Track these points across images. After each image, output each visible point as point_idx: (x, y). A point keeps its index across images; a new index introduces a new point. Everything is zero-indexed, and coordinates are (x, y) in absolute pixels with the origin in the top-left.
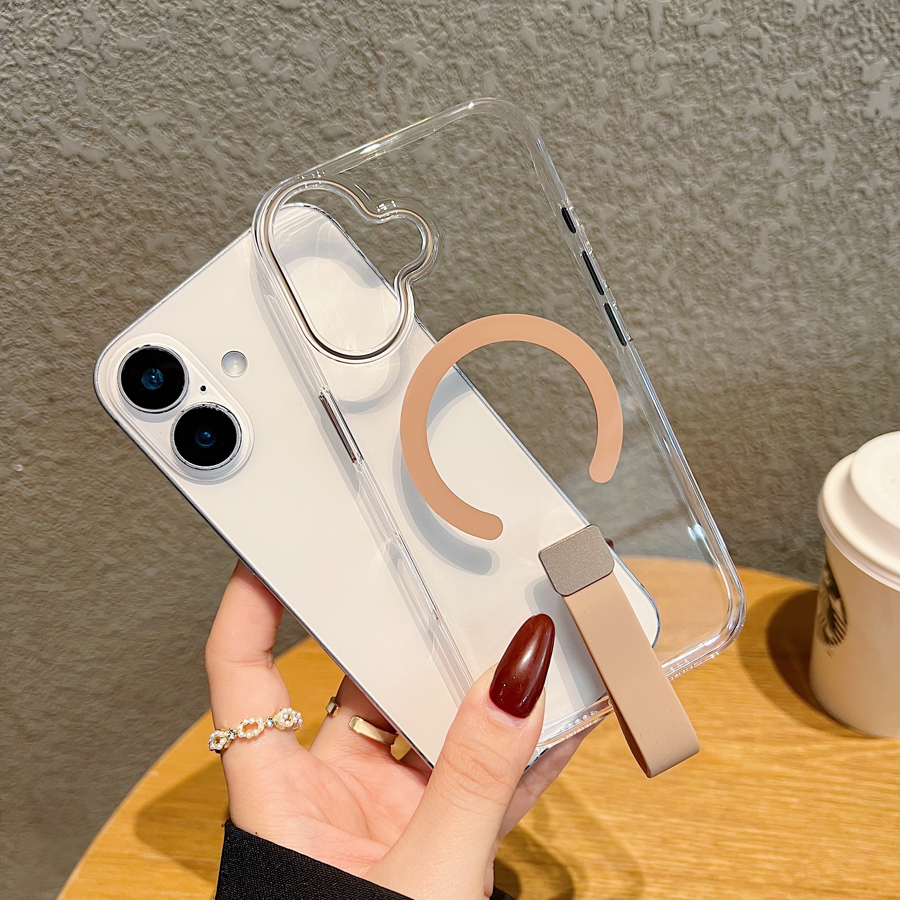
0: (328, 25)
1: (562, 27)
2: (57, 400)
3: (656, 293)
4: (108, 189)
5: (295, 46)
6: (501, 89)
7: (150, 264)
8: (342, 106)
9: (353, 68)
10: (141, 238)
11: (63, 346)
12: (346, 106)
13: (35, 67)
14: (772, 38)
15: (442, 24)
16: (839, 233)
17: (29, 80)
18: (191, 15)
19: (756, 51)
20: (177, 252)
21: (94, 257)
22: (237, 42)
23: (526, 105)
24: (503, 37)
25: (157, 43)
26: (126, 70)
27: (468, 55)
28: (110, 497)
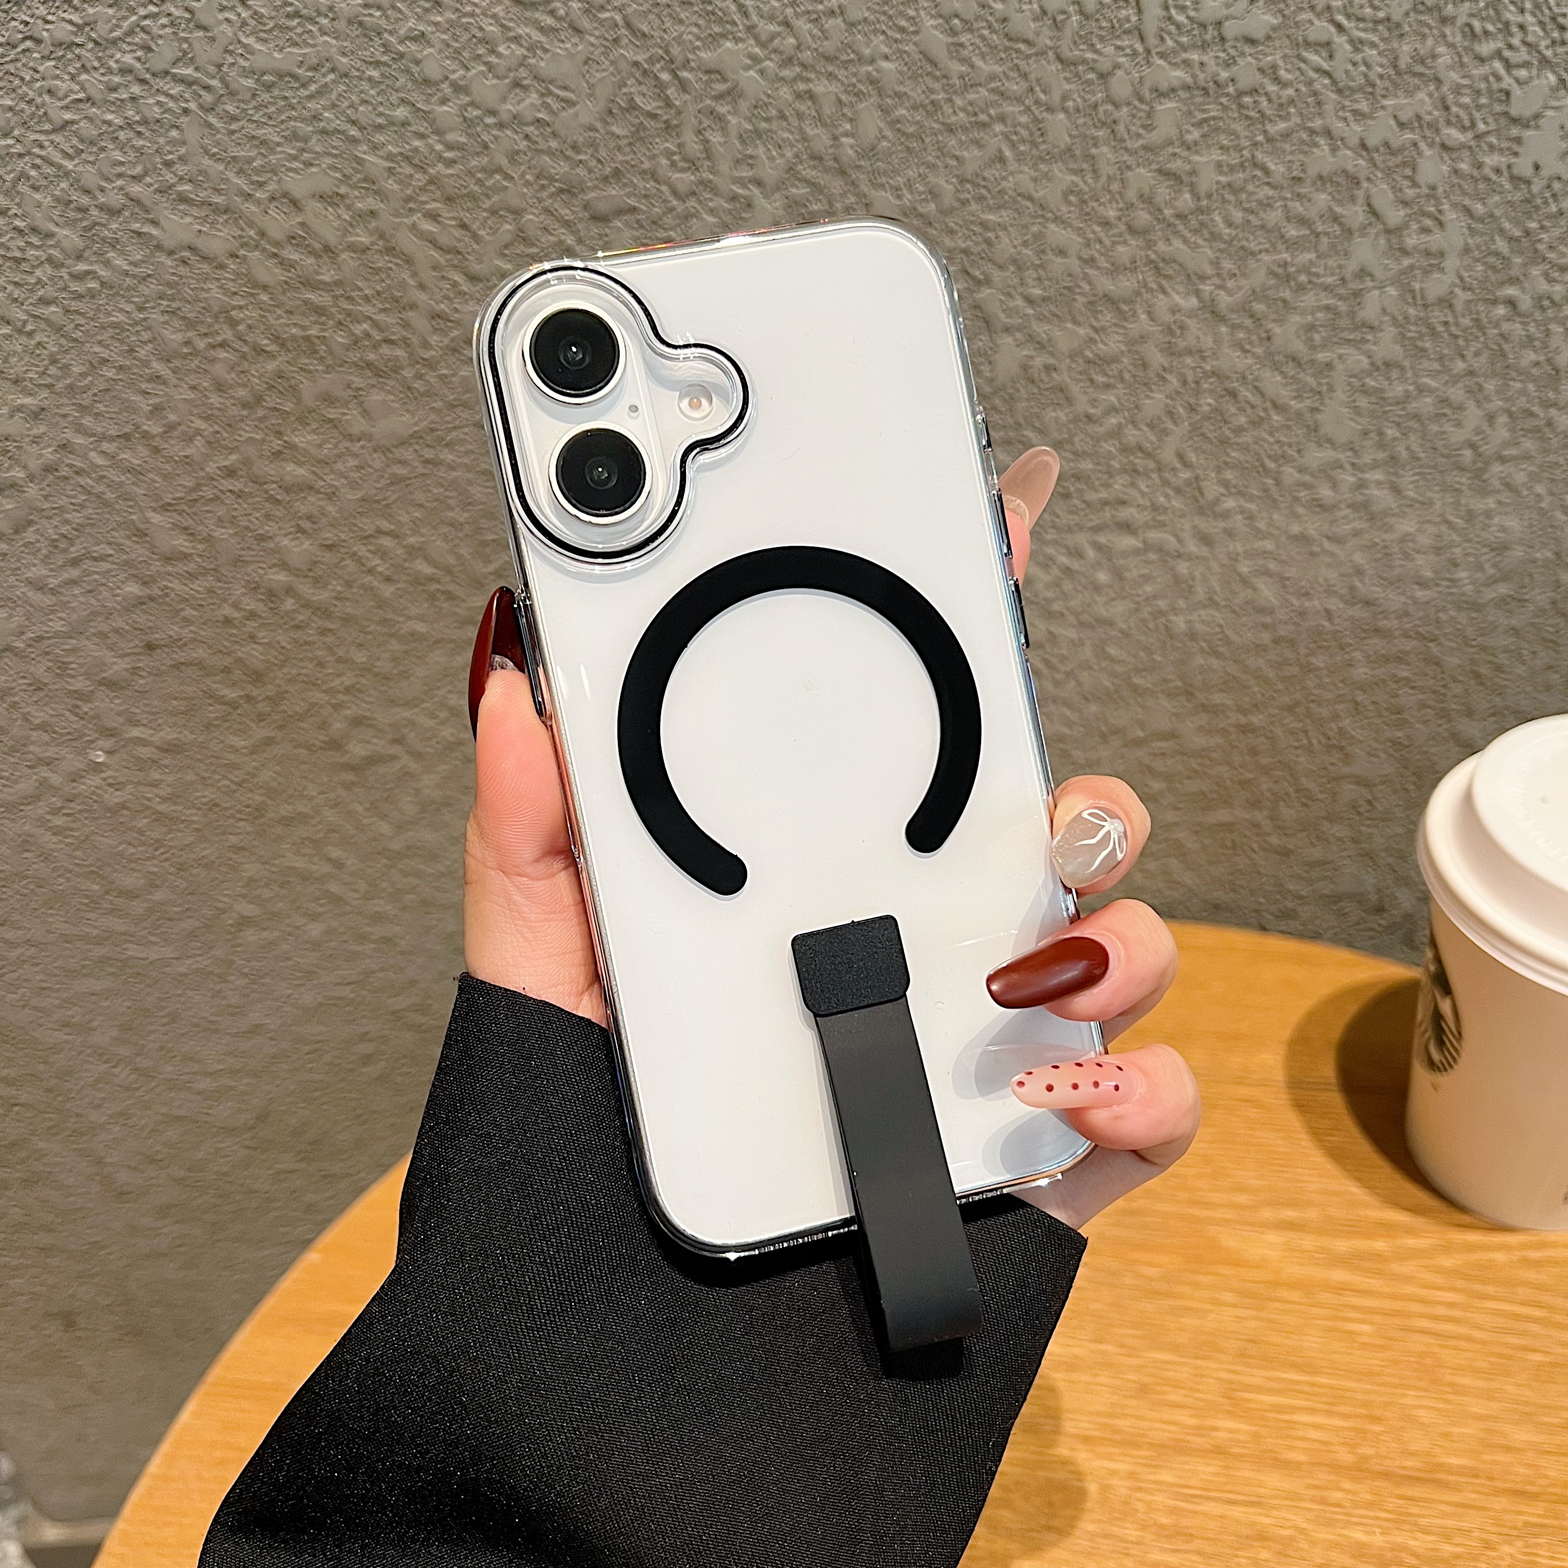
0: (596, 28)
1: (990, 27)
3: (1154, 476)
4: (238, 301)
5: (542, 64)
6: (888, 133)
7: (308, 425)
8: (622, 162)
9: (638, 100)
10: (293, 382)
11: (167, 559)
12: (627, 162)
13: (118, 103)
14: (1351, 41)
15: (787, 24)
16: (1471, 373)
17: (109, 123)
18: (371, 15)
19: (1325, 66)
20: (351, 404)
21: (216, 412)
22: (447, 58)
23: (930, 158)
24: (890, 46)
25: (315, 61)
26: (266, 107)
27: (831, 76)
28: (248, 806)
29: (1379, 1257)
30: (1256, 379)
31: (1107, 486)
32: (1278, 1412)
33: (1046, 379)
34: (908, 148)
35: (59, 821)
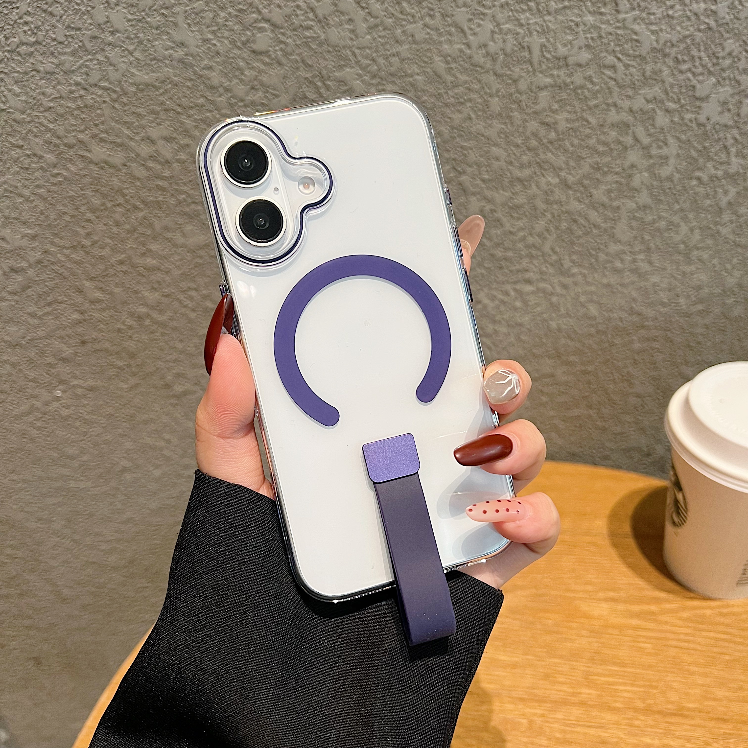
0: (288, 63)
1: (464, 61)
2: (88, 342)
3: (541, 258)
4: (126, 186)
5: (265, 79)
7: (157, 241)
9: (307, 94)
10: (151, 221)
11: (92, 302)
13: (74, 99)
14: (624, 65)
15: (373, 60)
17: (70, 108)
18: (188, 59)
19: (613, 76)
20: (177, 231)
21: (115, 235)
22: (222, 77)
24: (420, 69)
25: (163, 79)
26: (140, 99)
27: (394, 83)
28: (127, 416)
29: (652, 613)
30: (585, 214)
31: (519, 263)
32: (609, 685)
33: (491, 216)
35: (39, 424)
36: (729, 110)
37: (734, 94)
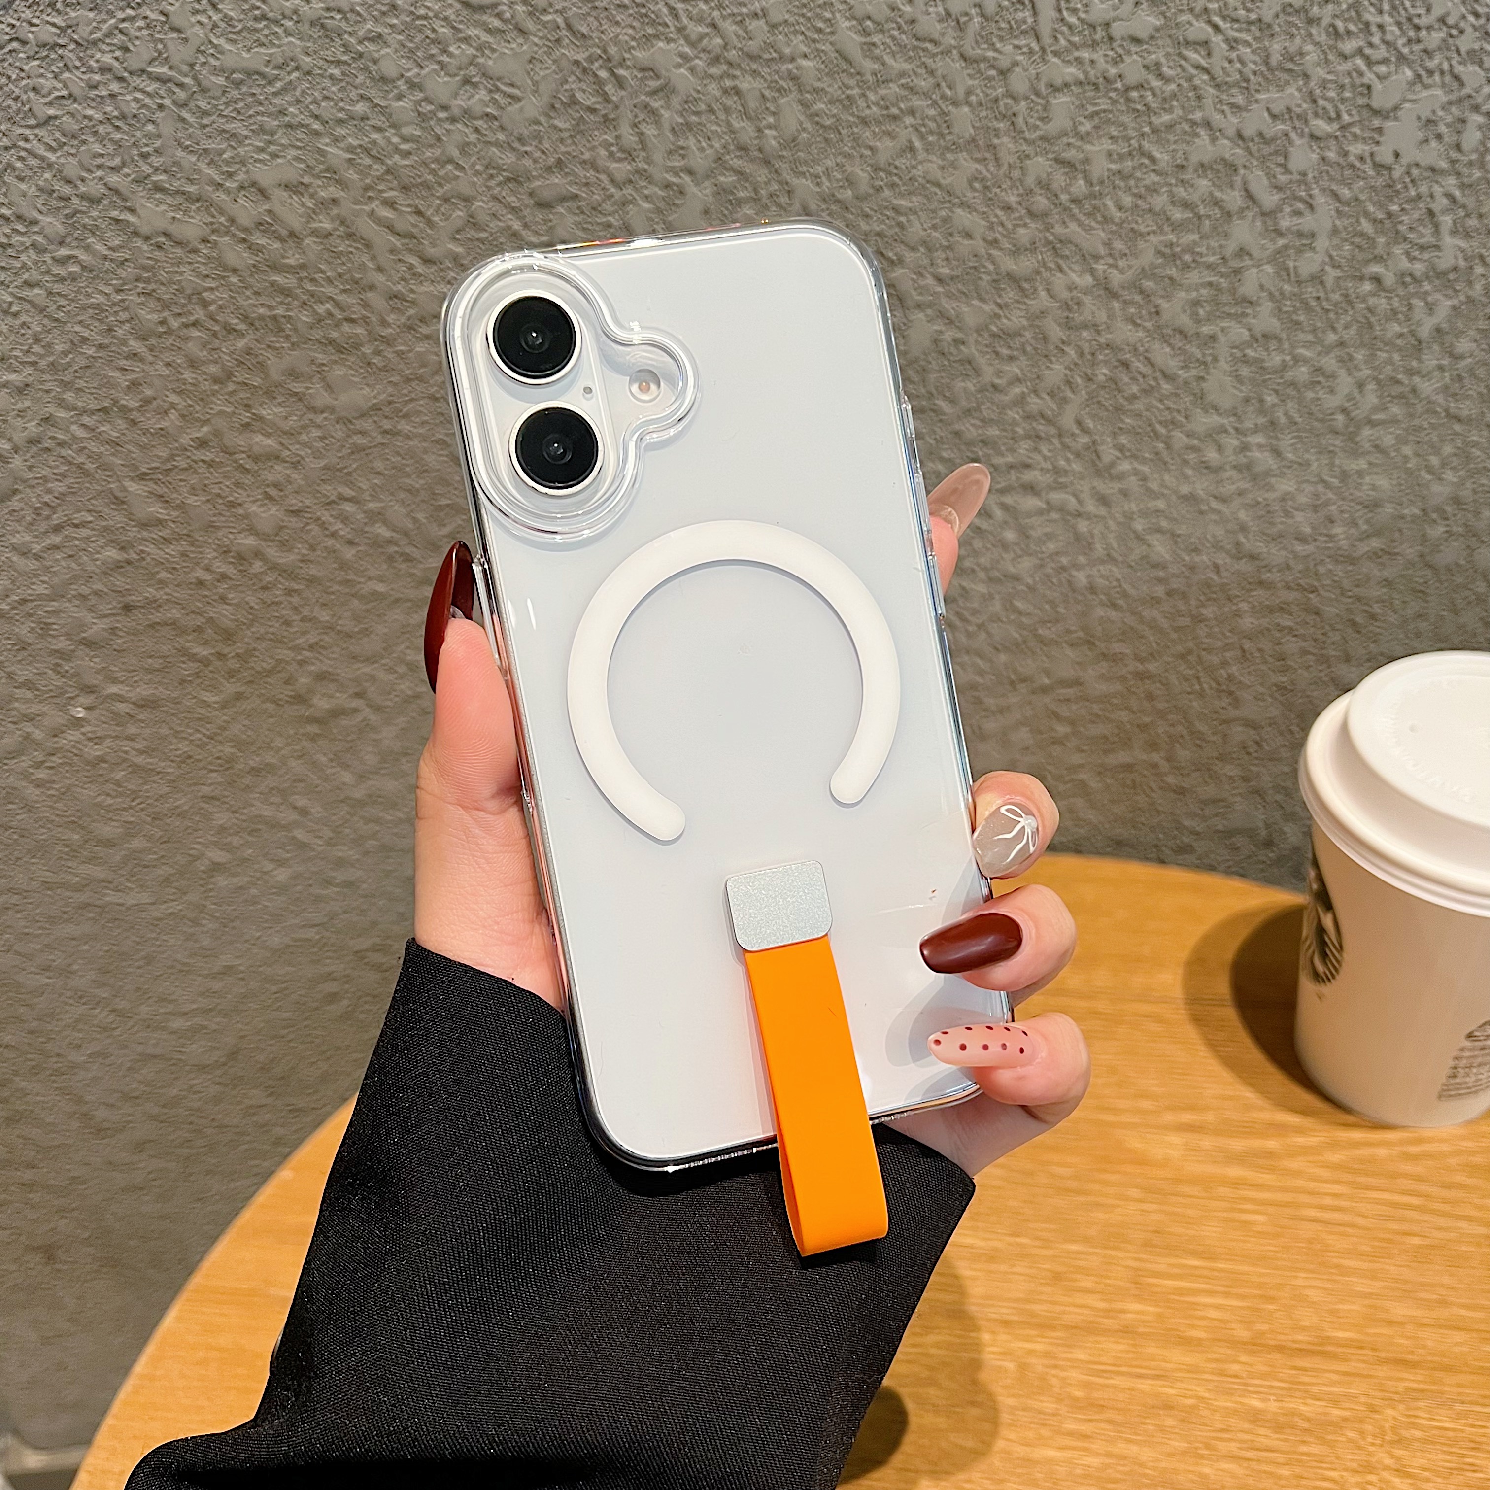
0: (539, 30)
1: (899, 28)
3: (1055, 441)
4: (209, 284)
5: (490, 62)
6: (808, 125)
7: (275, 398)
8: (563, 153)
9: (579, 95)
10: (260, 358)
11: (144, 525)
12: (568, 153)
13: (99, 99)
14: (1227, 41)
15: (714, 26)
16: (1342, 344)
17: (90, 118)
18: (332, 18)
19: (1203, 63)
20: (315, 379)
21: (188, 387)
22: (403, 57)
23: (846, 148)
24: (808, 45)
25: (281, 61)
26: (235, 102)
27: (755, 73)
28: (218, 758)
29: (1270, 1154)
30: (1146, 351)
31: (1012, 450)
32: (1181, 1295)
33: (955, 352)
34: (826, 140)
35: (42, 774)
36: (1439, 137)
37: (1450, 103)
